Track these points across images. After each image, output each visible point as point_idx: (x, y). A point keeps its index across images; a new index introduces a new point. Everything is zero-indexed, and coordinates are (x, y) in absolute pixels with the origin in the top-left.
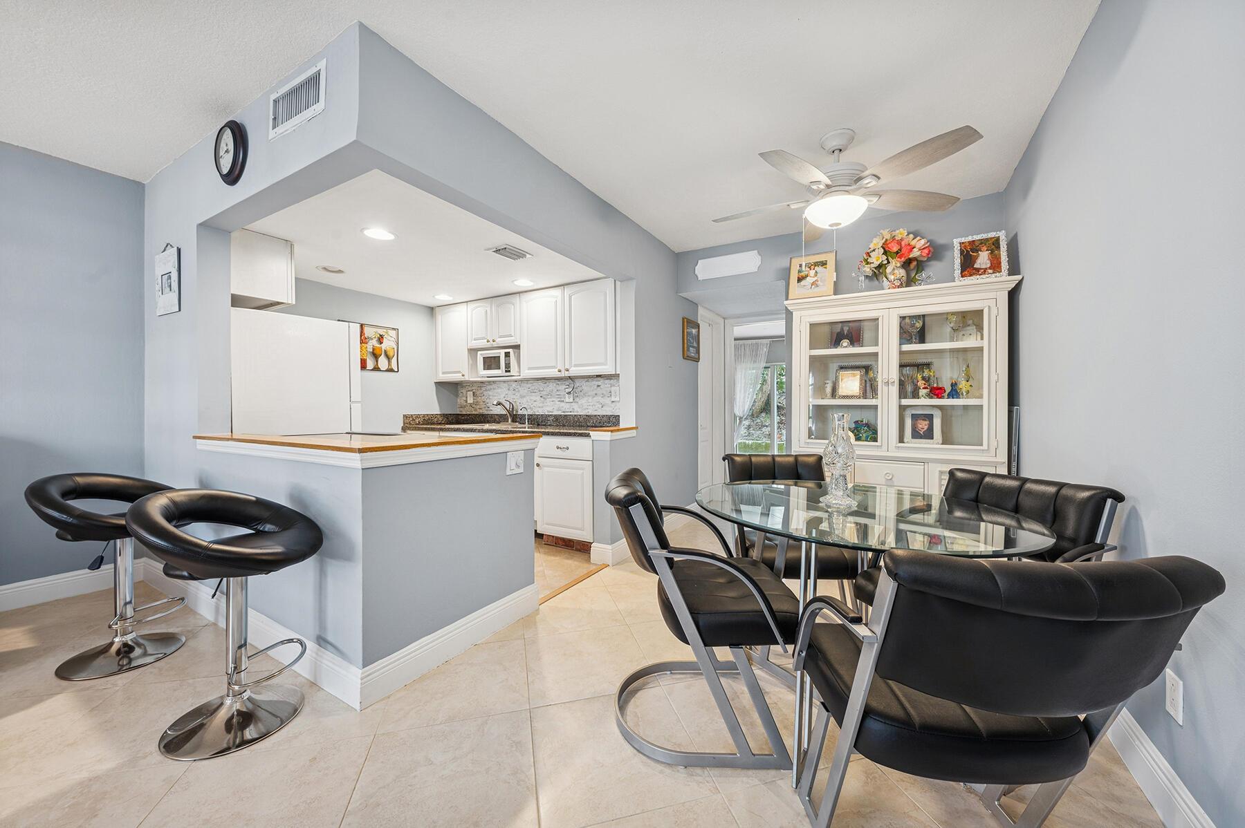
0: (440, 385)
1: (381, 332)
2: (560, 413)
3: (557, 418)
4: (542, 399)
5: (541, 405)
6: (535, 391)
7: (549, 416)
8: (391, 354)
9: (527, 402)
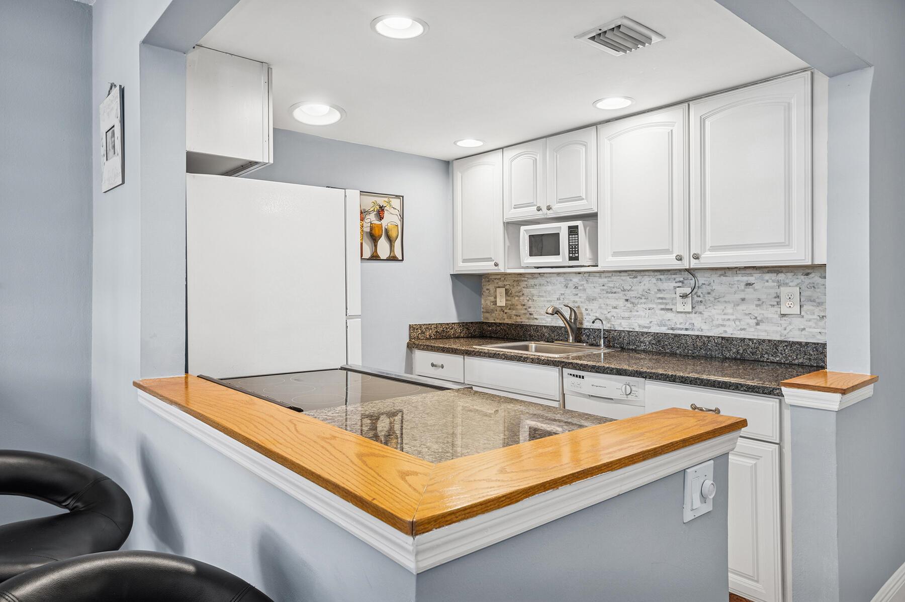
0: (457, 278)
1: (381, 201)
2: (664, 330)
3: (659, 338)
4: (629, 305)
5: (627, 314)
6: (614, 290)
7: (643, 334)
8: (393, 234)
9: (600, 308)
